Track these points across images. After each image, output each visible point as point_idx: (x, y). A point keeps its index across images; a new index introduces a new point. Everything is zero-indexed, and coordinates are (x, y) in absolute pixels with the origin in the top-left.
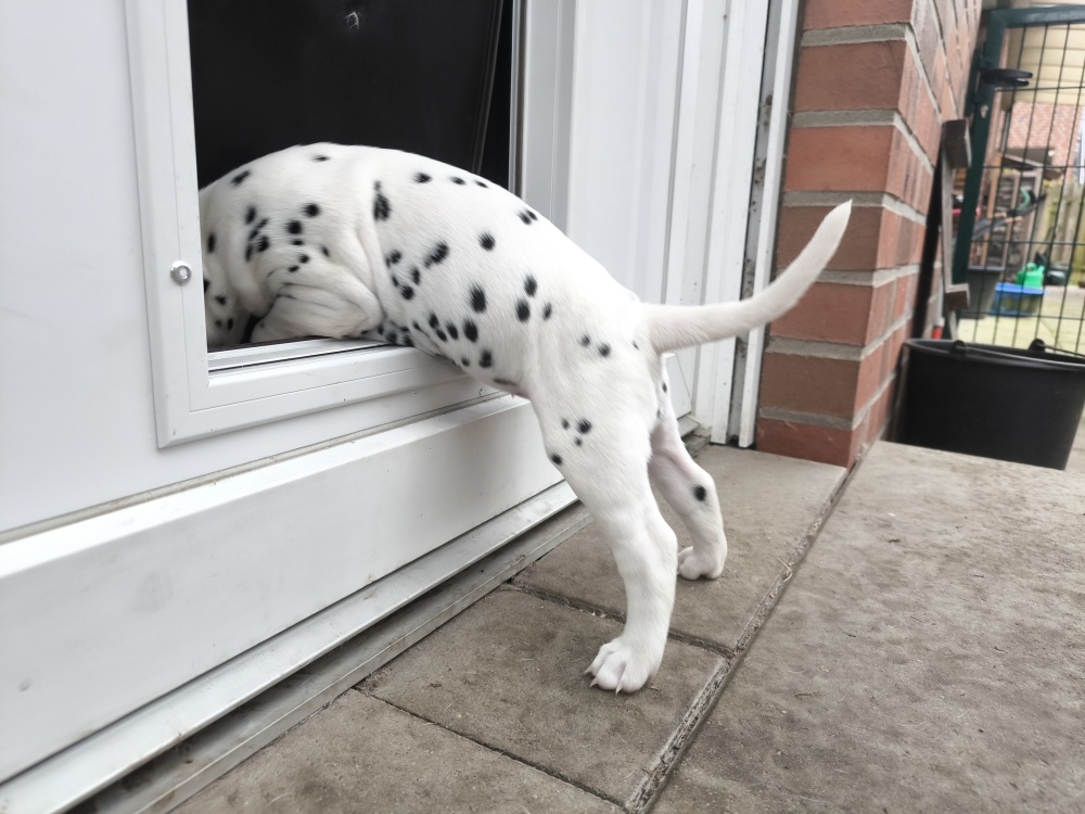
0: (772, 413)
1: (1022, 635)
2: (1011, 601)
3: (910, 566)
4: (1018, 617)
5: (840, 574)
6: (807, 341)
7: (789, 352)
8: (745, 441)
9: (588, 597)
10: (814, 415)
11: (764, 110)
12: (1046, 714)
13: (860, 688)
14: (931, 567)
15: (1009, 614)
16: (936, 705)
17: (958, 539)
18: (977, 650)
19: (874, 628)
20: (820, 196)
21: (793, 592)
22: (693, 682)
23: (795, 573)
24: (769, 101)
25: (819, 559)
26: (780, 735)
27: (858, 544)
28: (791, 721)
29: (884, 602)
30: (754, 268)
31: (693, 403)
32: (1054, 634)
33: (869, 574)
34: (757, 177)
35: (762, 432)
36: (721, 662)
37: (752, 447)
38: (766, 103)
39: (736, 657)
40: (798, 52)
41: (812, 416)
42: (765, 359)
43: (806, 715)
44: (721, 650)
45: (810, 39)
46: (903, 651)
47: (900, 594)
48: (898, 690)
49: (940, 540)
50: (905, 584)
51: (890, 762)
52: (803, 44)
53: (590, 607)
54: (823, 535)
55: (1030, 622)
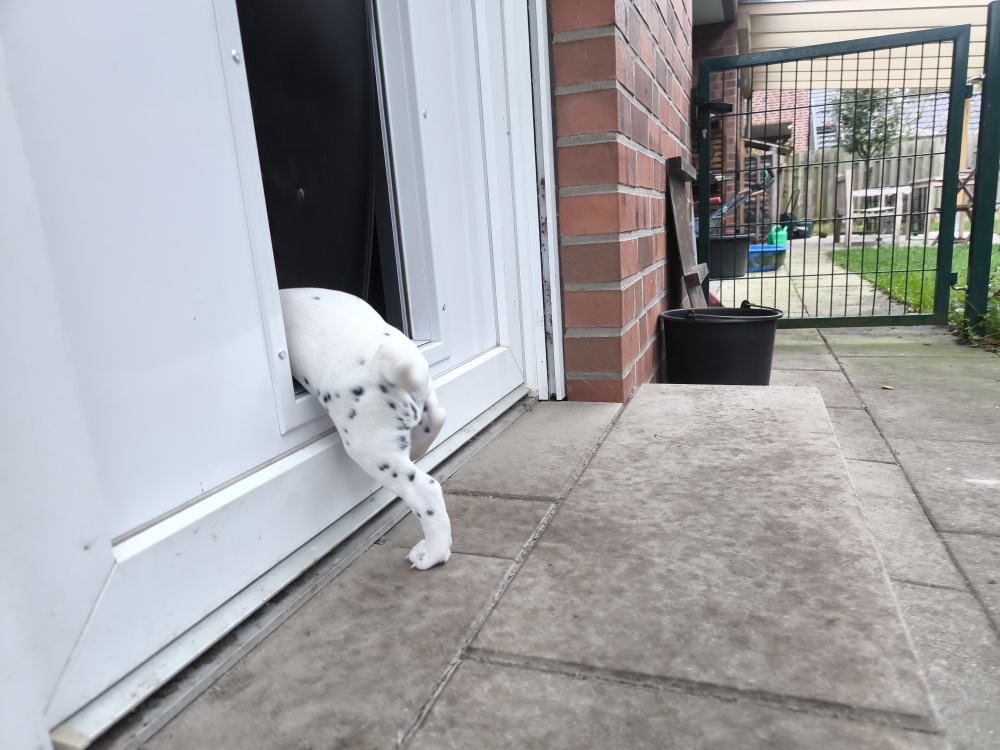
0: (573, 376)
1: (701, 471)
2: (700, 457)
3: (651, 450)
4: (701, 463)
5: (613, 459)
6: (588, 328)
7: (578, 336)
8: (560, 396)
9: (481, 490)
10: (599, 373)
11: (541, 187)
12: (702, 499)
13: (619, 504)
14: (662, 448)
15: (696, 462)
16: (654, 503)
17: (680, 432)
18: (677, 480)
19: (629, 479)
20: (582, 238)
21: (588, 471)
22: (540, 515)
23: (590, 461)
24: (543, 182)
25: (603, 453)
26: (581, 526)
27: (625, 443)
28: (587, 520)
29: (635, 468)
30: (549, 286)
31: (524, 376)
32: (716, 468)
33: (629, 457)
34: (542, 229)
35: (570, 389)
36: (553, 506)
37: (565, 399)
38: (541, 183)
39: (560, 503)
40: (556, 151)
41: (598, 374)
42: (564, 342)
43: (594, 517)
44: (553, 500)
45: (561, 143)
46: (640, 486)
47: (645, 462)
48: (637, 501)
49: (669, 434)
50: (647, 458)
51: (630, 527)
52: (558, 146)
53: (483, 494)
54: (606, 441)
55: (706, 464)
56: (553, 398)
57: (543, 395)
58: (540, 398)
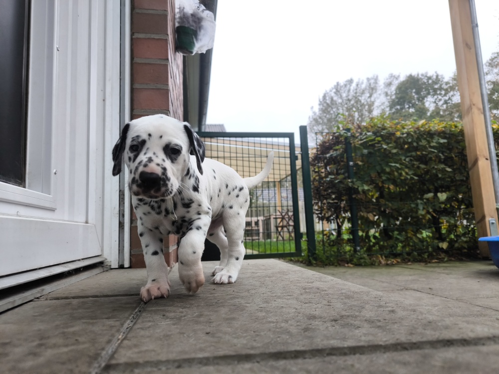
0: (136, 251)
30: (123, 192)
31: (102, 250)
35: (133, 260)
37: (130, 267)
42: (131, 229)
52: (134, 113)
53: (83, 297)
56: (121, 267)
57: (115, 265)
58: (112, 267)
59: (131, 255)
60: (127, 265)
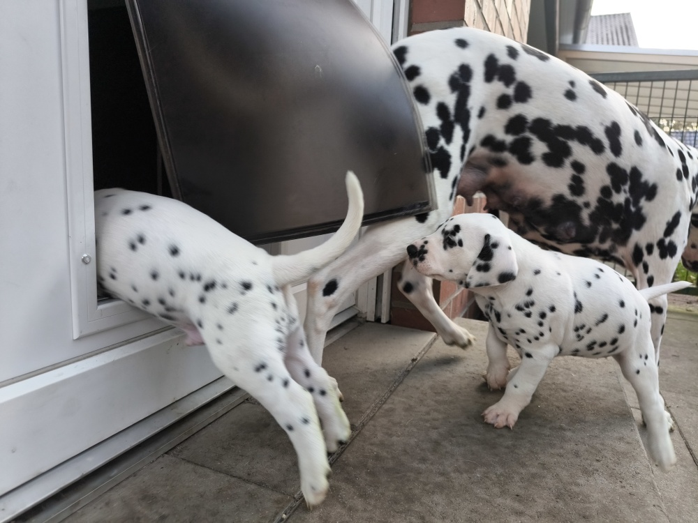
0: (397, 304)
13: (413, 441)
16: (446, 447)
19: (428, 414)
21: (392, 398)
26: (370, 463)
28: (377, 457)
31: (356, 299)
35: (394, 314)
37: (389, 323)
43: (385, 454)
46: (438, 423)
56: (378, 320)
57: (371, 317)
58: (367, 319)
59: (391, 308)
60: (384, 320)
